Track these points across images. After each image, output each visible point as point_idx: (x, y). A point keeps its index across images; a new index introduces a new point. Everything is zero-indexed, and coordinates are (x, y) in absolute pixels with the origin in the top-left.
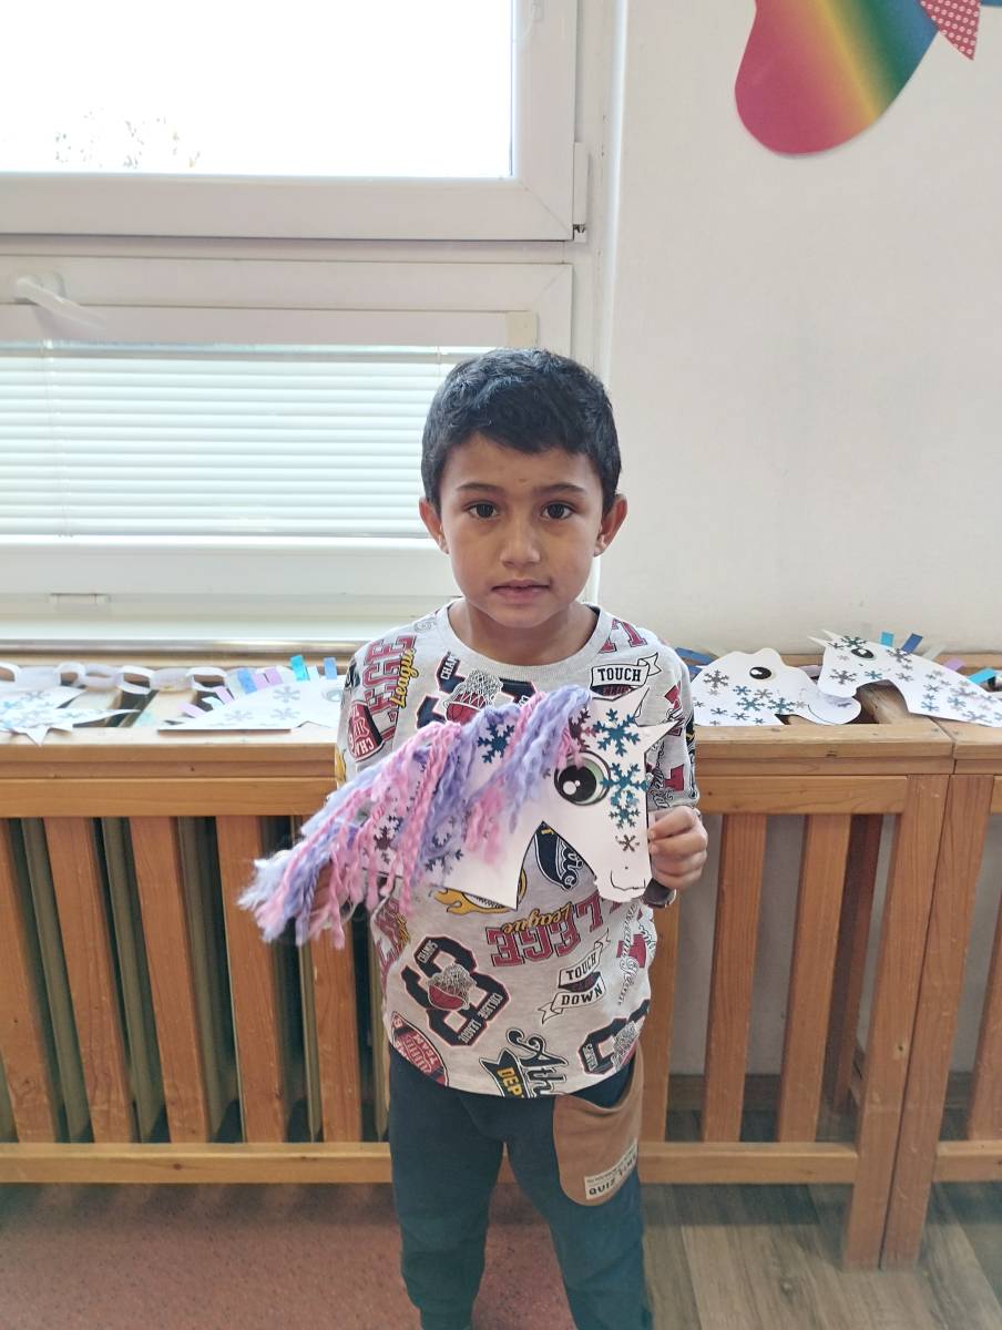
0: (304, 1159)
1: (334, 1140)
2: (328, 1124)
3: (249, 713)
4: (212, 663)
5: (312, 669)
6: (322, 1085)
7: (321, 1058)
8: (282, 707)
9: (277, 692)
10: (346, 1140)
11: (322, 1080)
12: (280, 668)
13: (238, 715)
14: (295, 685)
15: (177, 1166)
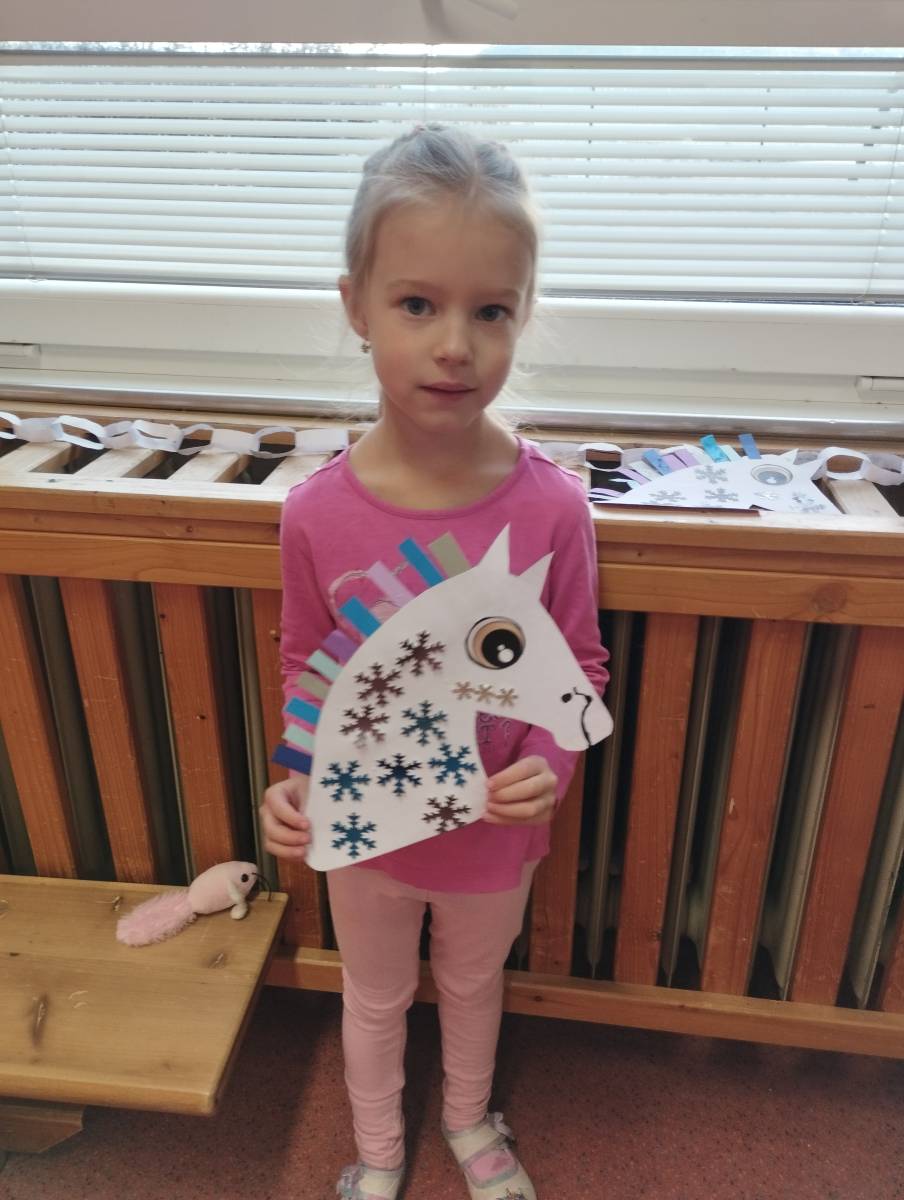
0: (682, 1007)
1: (712, 988)
2: (712, 973)
3: (678, 493)
4: (602, 439)
5: (727, 449)
6: (713, 930)
7: (717, 900)
8: (714, 488)
9: (698, 471)
10: (728, 992)
11: (713, 924)
12: (688, 448)
13: (664, 495)
14: (717, 466)
15: (538, 999)
